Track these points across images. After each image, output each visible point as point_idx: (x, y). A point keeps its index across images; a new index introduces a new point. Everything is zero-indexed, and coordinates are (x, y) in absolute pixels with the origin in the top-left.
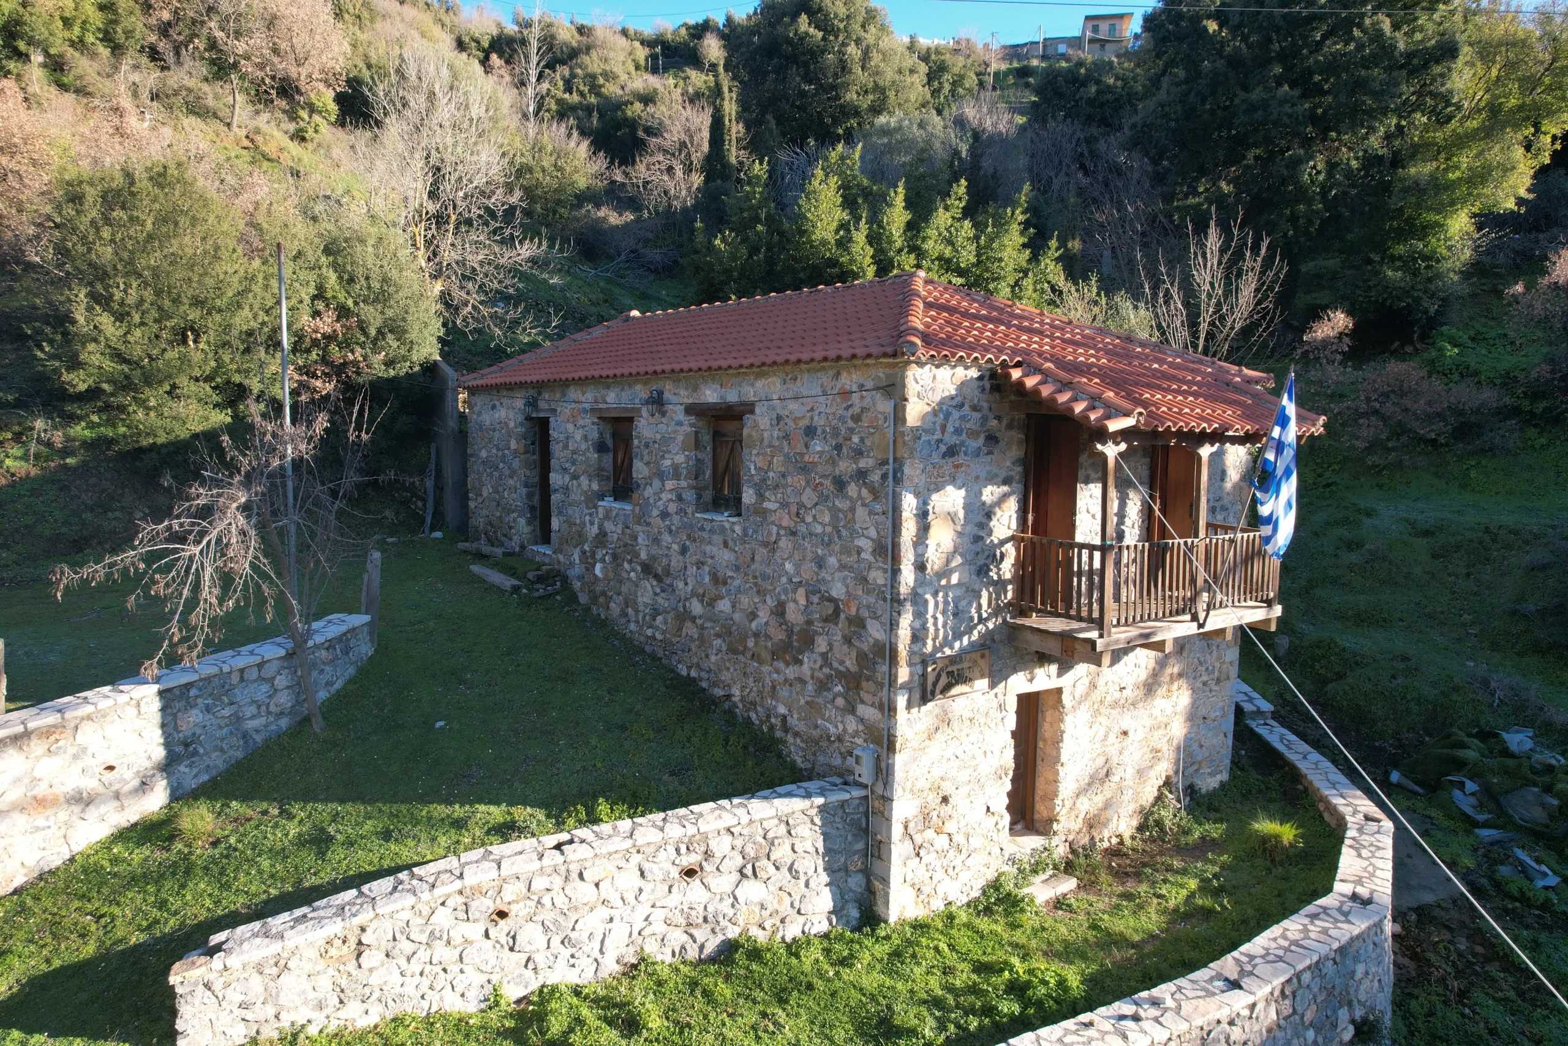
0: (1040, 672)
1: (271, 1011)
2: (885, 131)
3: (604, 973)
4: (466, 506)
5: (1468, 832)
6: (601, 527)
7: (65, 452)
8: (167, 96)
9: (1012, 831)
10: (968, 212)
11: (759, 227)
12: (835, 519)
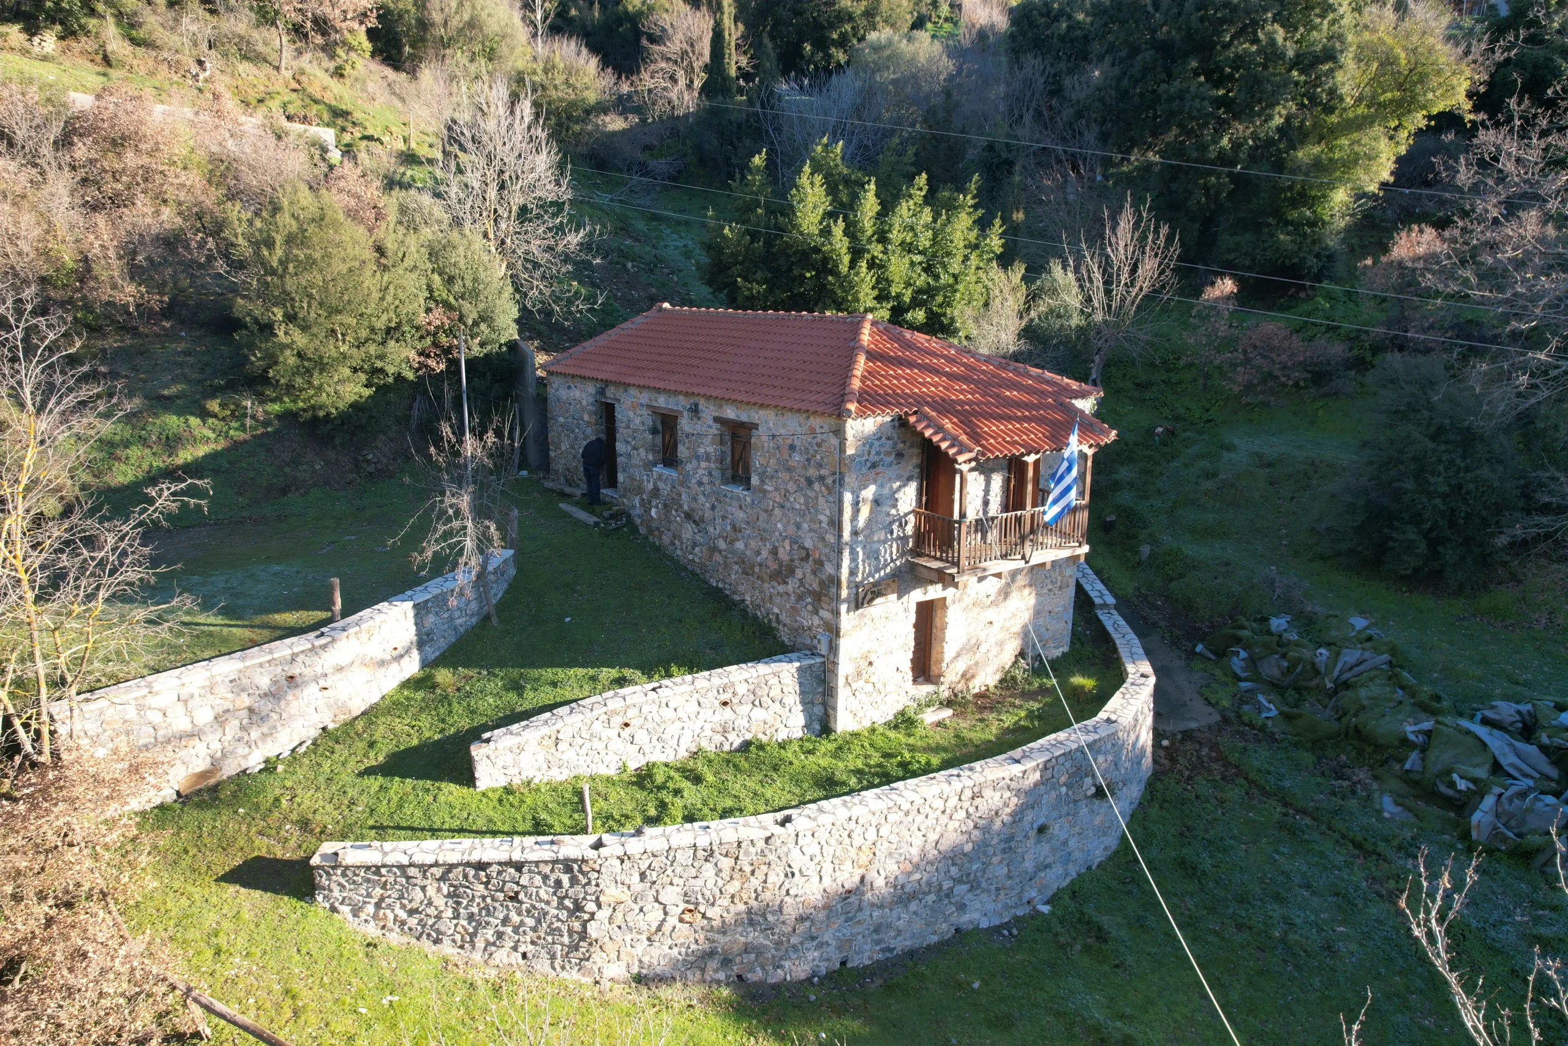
0: (930, 588)
1: (516, 771)
2: (877, 48)
3: (679, 757)
4: (548, 455)
5: (1234, 684)
6: (655, 484)
7: (266, 423)
8: (223, 44)
9: (915, 681)
10: (929, 199)
11: (760, 211)
12: (806, 503)
